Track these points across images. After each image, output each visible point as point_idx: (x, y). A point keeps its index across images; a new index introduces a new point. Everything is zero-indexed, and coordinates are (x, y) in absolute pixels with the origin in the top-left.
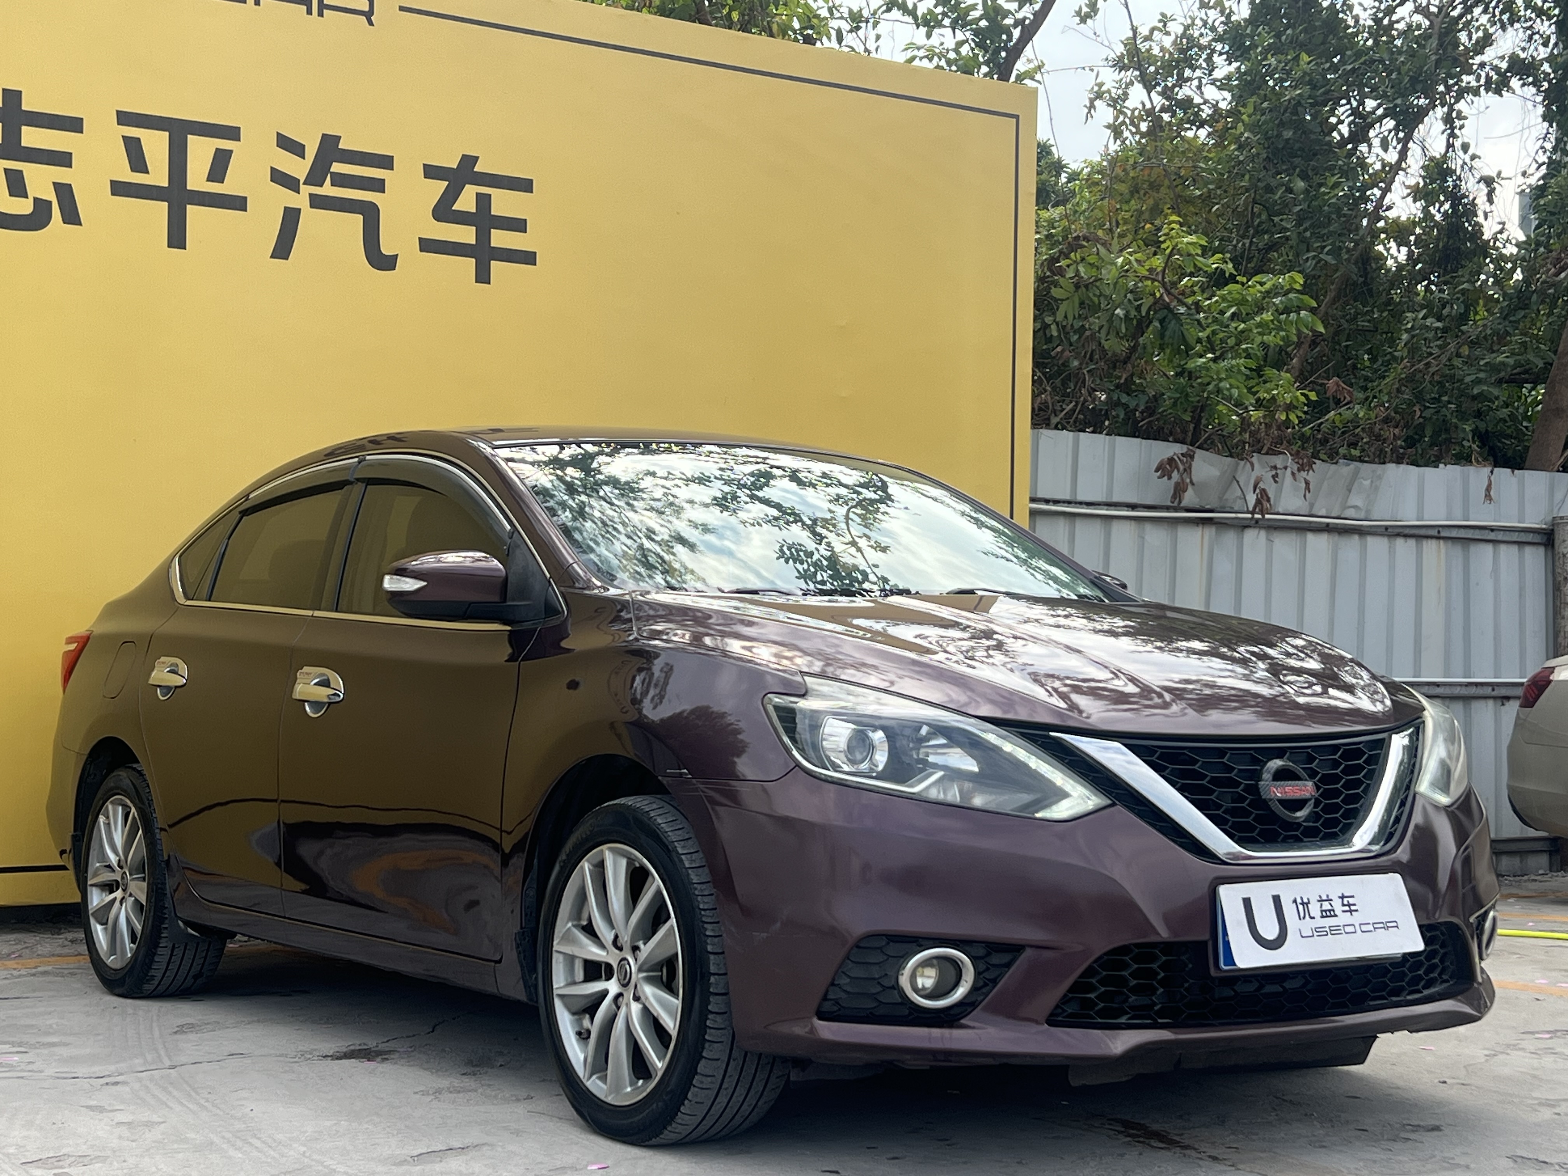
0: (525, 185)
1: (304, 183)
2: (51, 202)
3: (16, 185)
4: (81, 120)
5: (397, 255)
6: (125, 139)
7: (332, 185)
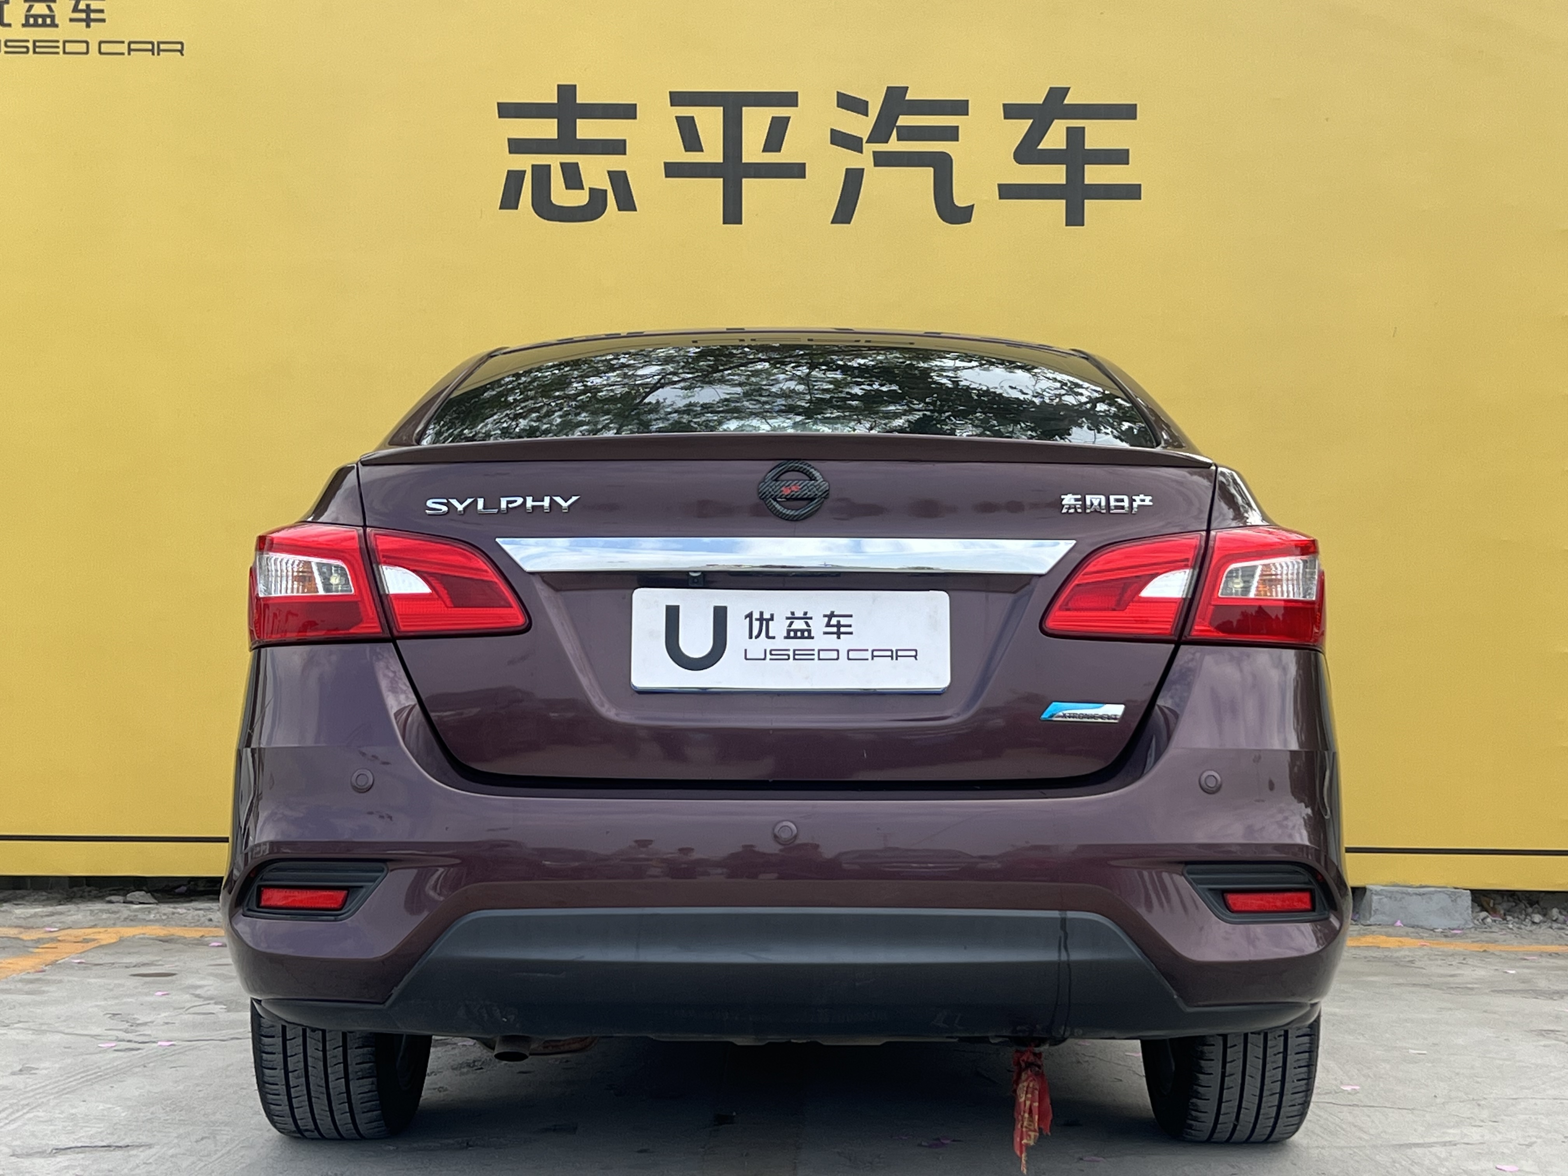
0: (1128, 112)
1: (867, 142)
2: (606, 191)
3: (573, 177)
4: (634, 106)
5: (973, 206)
6: (678, 119)
7: (899, 139)
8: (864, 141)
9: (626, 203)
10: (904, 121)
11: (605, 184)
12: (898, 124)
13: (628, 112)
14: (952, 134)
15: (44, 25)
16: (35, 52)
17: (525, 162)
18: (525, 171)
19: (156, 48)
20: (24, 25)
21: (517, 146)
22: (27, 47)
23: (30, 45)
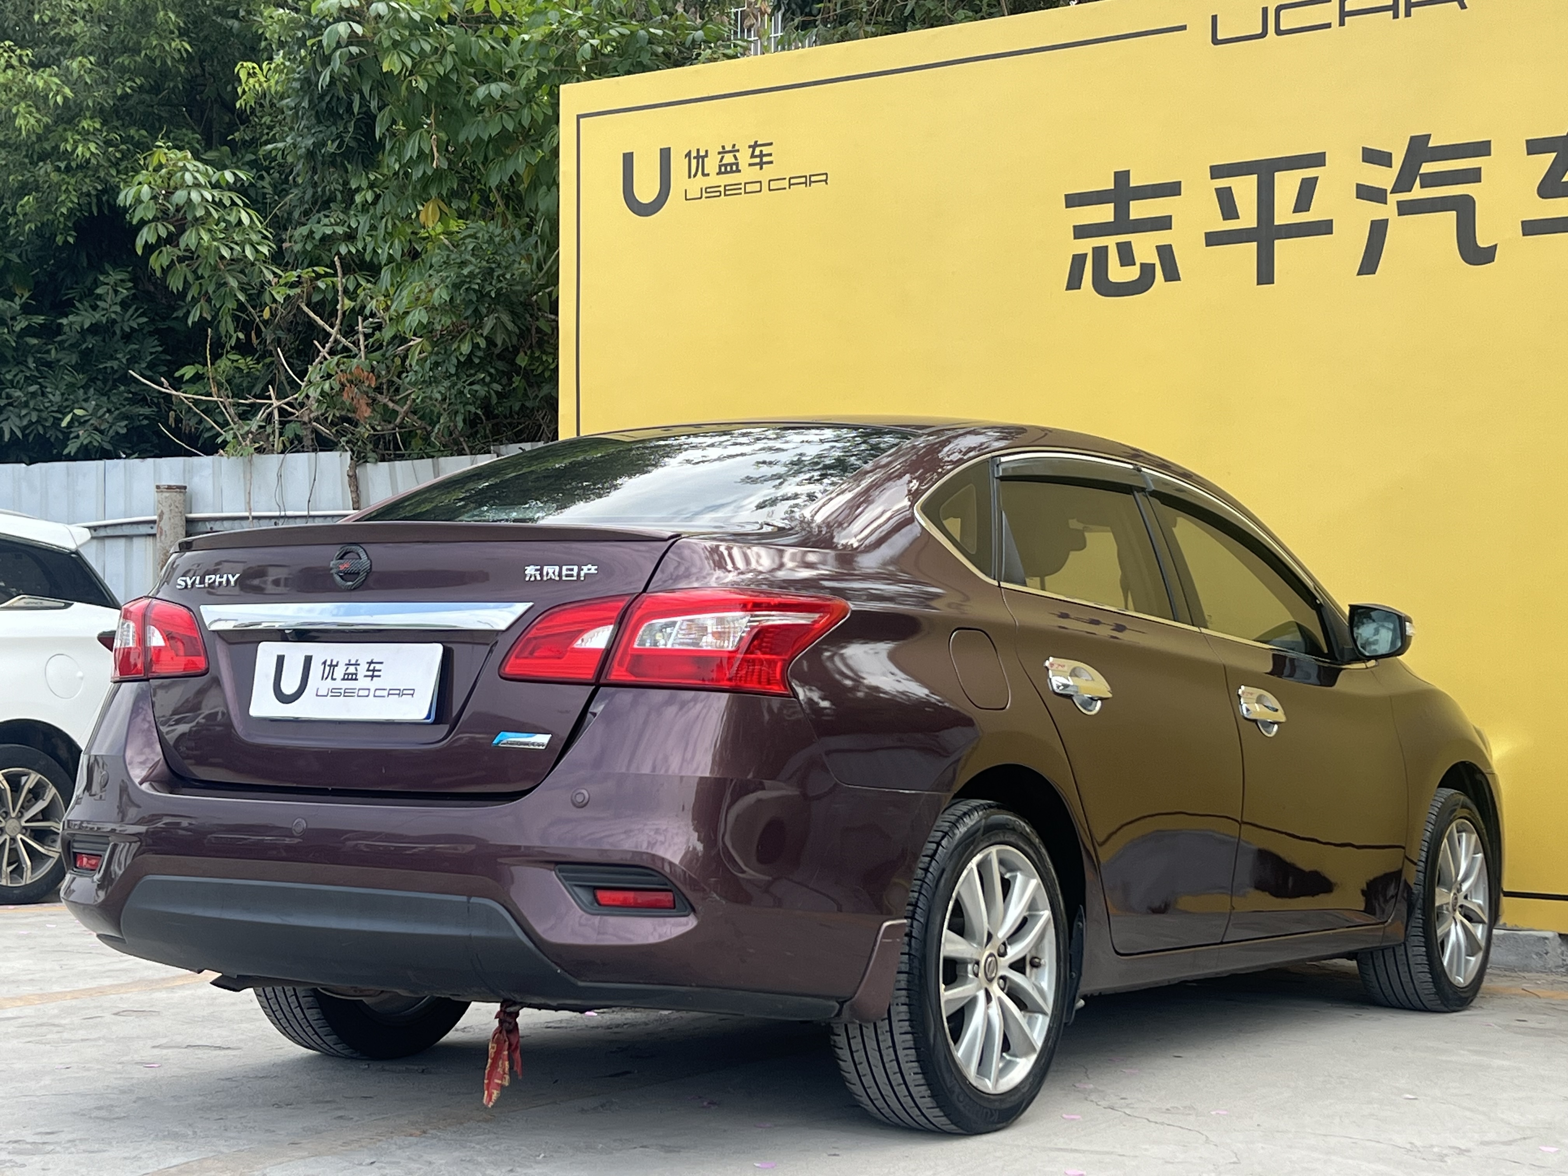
1: (1392, 192)
2: (1154, 265)
3: (1126, 255)
4: (1179, 183)
5: (1496, 246)
6: (1218, 190)
7: (1422, 187)
8: (1389, 192)
9: (1172, 274)
10: (1427, 168)
11: (1154, 259)
12: (1421, 172)
13: (1173, 189)
14: (1474, 175)
15: (732, 172)
16: (725, 195)
17: (1087, 246)
18: (1086, 255)
19: (808, 181)
20: (718, 174)
21: (1081, 232)
22: (720, 192)
23: (722, 189)
